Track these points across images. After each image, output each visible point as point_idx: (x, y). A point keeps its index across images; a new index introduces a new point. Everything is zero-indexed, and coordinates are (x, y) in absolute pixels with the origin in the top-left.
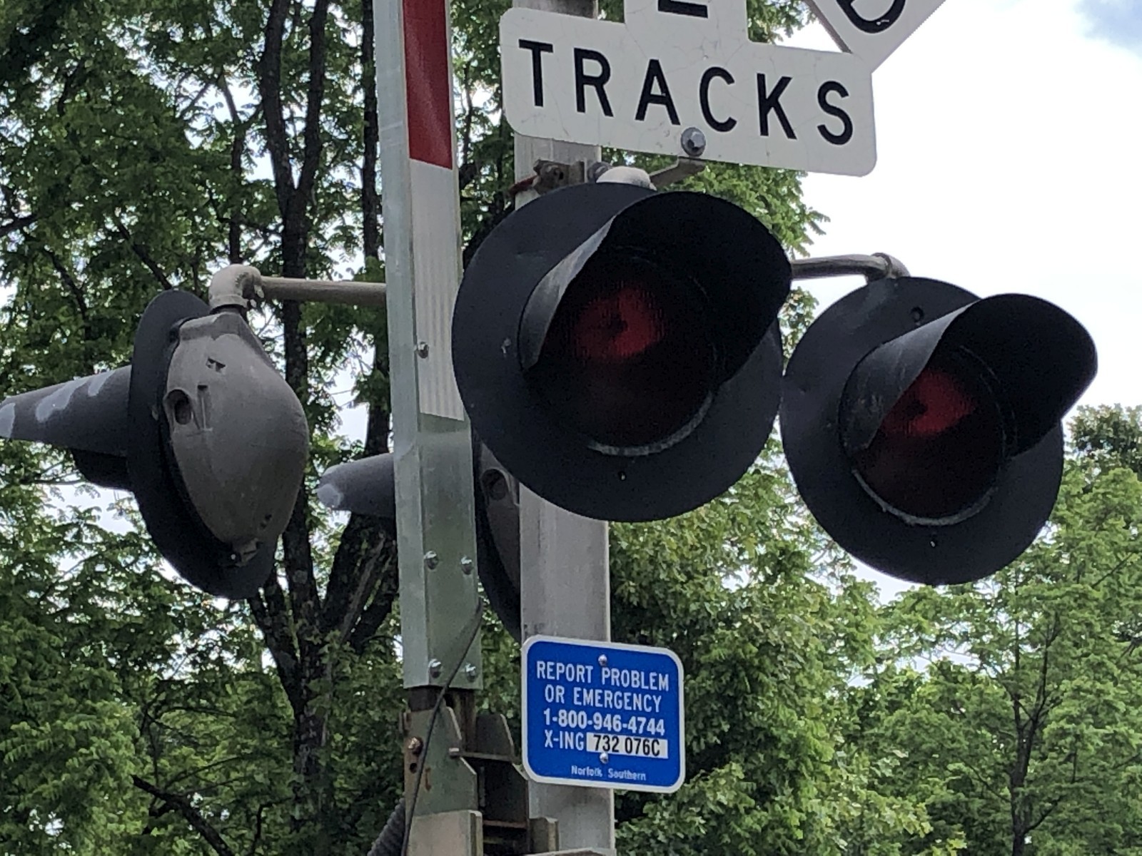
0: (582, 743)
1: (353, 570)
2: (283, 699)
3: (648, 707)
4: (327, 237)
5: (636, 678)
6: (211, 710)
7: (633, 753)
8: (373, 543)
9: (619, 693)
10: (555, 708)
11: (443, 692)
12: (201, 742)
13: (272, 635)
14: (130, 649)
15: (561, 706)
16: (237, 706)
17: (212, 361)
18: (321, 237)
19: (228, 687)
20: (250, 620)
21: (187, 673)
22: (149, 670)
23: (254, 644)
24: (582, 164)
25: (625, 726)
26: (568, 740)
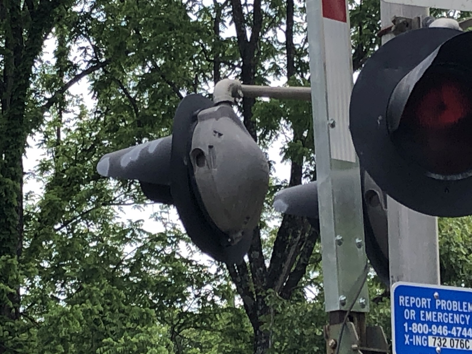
0: (426, 342)
1: (284, 251)
2: (247, 322)
3: (462, 321)
4: (267, 68)
5: (455, 305)
6: (209, 328)
7: (455, 348)
8: (295, 235)
9: (446, 314)
10: (410, 322)
11: (347, 314)
12: (204, 346)
13: (241, 287)
14: (164, 296)
15: (413, 321)
16: (223, 326)
17: (215, 132)
18: (263, 69)
19: (218, 316)
20: (229, 280)
21: (195, 308)
22: (174, 307)
23: (231, 292)
24: (419, 18)
25: (450, 332)
26: (418, 341)
